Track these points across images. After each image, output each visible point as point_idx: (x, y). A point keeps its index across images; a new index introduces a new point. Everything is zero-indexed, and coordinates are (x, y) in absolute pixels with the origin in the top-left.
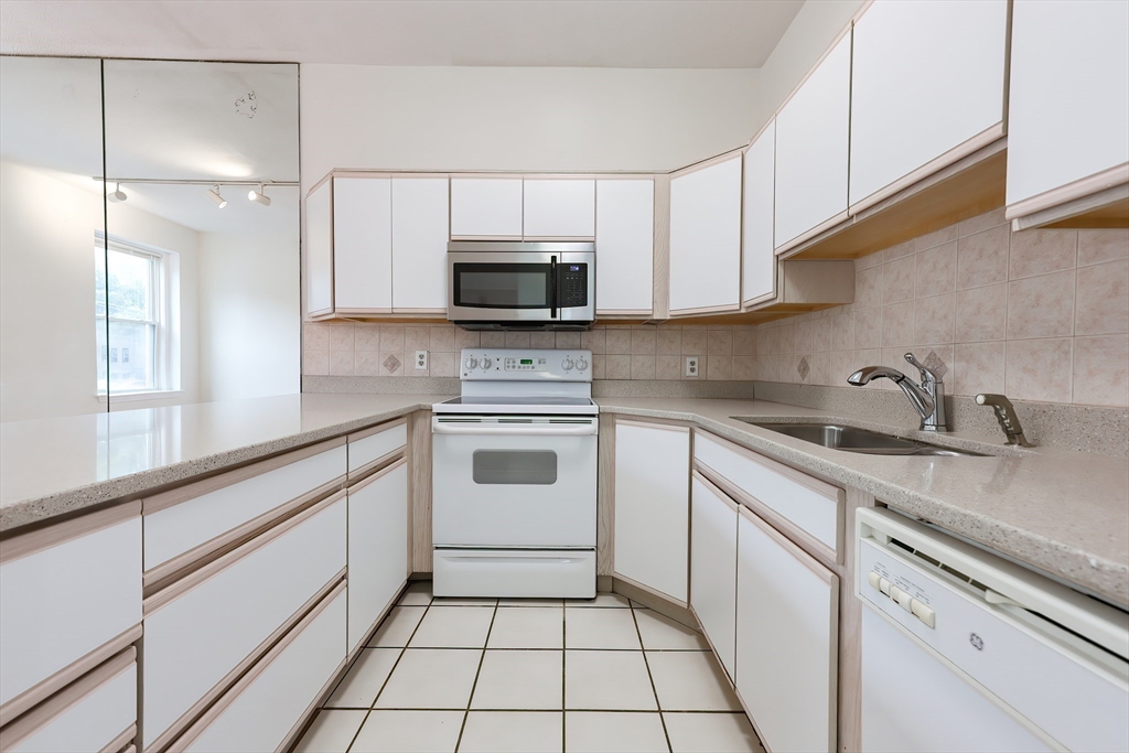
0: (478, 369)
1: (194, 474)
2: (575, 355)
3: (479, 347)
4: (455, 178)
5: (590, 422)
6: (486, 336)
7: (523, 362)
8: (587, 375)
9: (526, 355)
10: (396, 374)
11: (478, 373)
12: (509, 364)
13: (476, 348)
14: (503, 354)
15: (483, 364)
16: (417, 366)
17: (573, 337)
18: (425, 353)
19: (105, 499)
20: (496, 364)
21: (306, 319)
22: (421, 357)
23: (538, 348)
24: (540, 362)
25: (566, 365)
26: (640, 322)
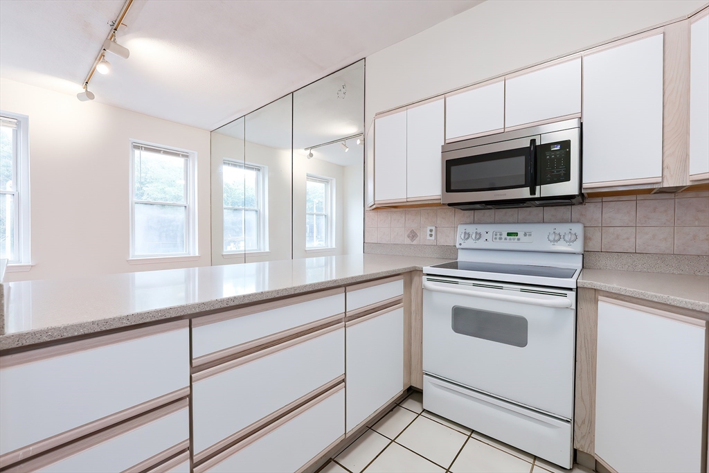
0: (470, 240)
1: (219, 307)
2: (563, 229)
3: (474, 223)
4: (448, 96)
5: (565, 295)
6: (479, 214)
7: (509, 234)
8: (578, 247)
9: (512, 228)
10: (415, 243)
11: (470, 243)
12: (497, 236)
13: (471, 223)
14: (492, 228)
15: (474, 236)
16: (428, 238)
17: (563, 211)
18: (433, 228)
19: (163, 318)
20: (485, 236)
21: (366, 209)
22: (431, 231)
23: (524, 222)
24: (525, 235)
25: (552, 238)
26: (649, 191)
